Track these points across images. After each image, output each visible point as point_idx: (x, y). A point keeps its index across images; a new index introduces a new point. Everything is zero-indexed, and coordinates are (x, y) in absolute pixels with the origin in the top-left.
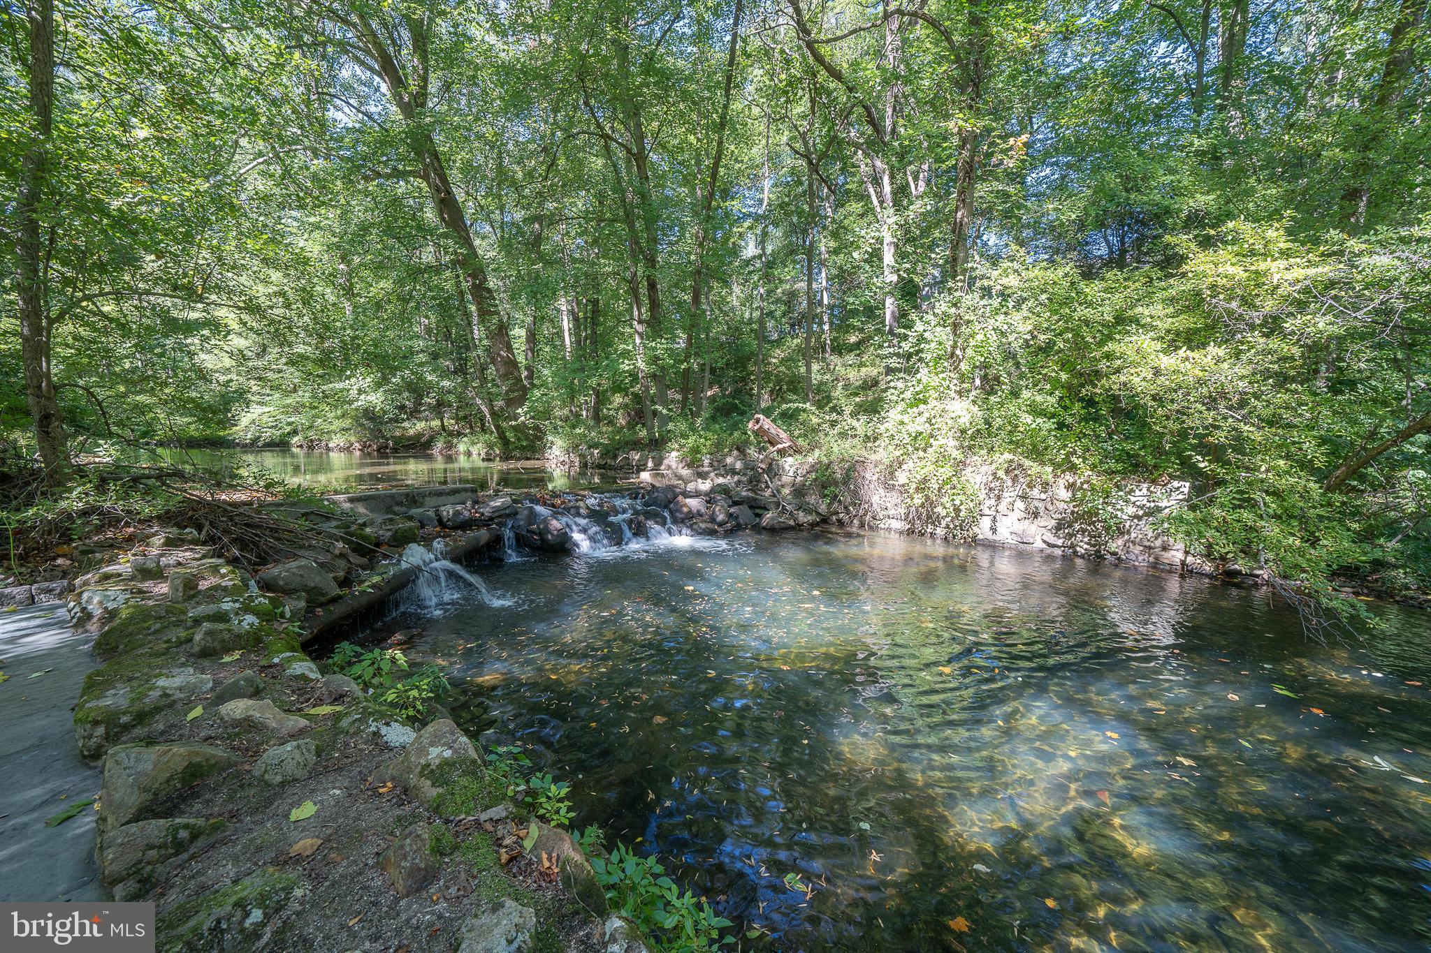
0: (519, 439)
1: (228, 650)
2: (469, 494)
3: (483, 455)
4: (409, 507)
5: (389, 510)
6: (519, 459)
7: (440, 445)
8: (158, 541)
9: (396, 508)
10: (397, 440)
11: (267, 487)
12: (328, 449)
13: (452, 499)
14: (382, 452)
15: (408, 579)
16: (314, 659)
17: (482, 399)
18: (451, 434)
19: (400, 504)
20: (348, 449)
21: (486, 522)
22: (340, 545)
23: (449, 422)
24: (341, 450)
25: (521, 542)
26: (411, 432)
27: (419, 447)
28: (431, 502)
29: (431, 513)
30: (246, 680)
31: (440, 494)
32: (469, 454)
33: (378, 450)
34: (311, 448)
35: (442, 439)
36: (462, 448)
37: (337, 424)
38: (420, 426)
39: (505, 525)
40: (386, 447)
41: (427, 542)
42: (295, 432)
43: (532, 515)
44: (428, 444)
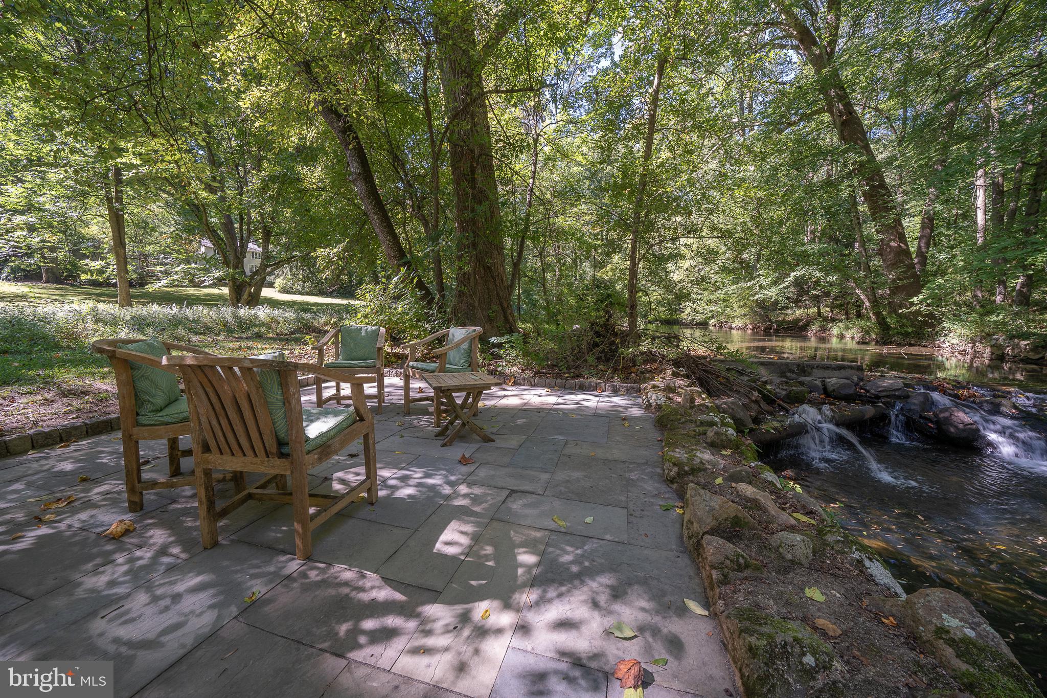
0: (902, 326)
1: (725, 448)
2: (854, 371)
3: (857, 339)
4: (799, 375)
5: (783, 374)
6: (898, 345)
7: (815, 328)
8: (669, 372)
9: (789, 374)
10: (780, 324)
11: (718, 348)
12: (731, 328)
13: (837, 373)
14: (767, 332)
15: (801, 430)
16: (775, 473)
17: (864, 290)
18: (826, 319)
19: (792, 372)
20: (743, 329)
21: (873, 399)
22: (756, 394)
23: (825, 311)
24: (739, 329)
25: (910, 426)
26: (791, 318)
27: (797, 329)
28: (818, 373)
29: (818, 383)
30: (746, 472)
31: (827, 368)
32: (841, 337)
33: (764, 331)
34: (721, 327)
35: (817, 324)
36: (835, 331)
37: (739, 311)
38: (799, 313)
39: (893, 406)
40: (771, 328)
41: (818, 405)
42: (713, 317)
43: (929, 403)
44: (805, 327)
